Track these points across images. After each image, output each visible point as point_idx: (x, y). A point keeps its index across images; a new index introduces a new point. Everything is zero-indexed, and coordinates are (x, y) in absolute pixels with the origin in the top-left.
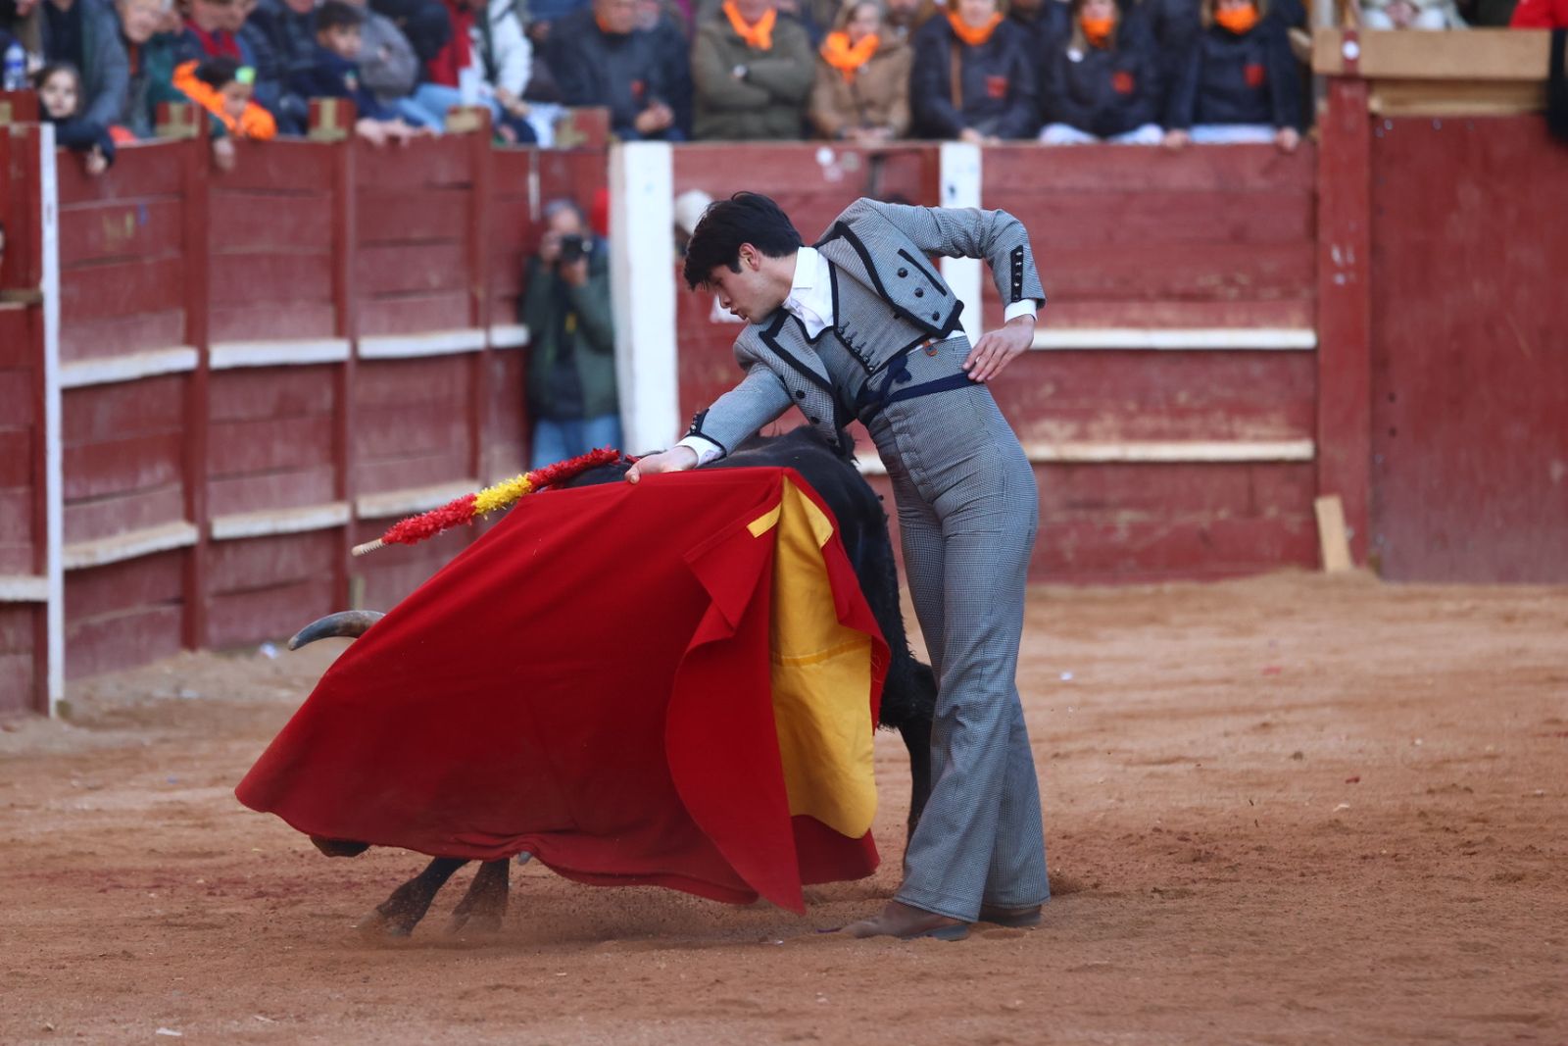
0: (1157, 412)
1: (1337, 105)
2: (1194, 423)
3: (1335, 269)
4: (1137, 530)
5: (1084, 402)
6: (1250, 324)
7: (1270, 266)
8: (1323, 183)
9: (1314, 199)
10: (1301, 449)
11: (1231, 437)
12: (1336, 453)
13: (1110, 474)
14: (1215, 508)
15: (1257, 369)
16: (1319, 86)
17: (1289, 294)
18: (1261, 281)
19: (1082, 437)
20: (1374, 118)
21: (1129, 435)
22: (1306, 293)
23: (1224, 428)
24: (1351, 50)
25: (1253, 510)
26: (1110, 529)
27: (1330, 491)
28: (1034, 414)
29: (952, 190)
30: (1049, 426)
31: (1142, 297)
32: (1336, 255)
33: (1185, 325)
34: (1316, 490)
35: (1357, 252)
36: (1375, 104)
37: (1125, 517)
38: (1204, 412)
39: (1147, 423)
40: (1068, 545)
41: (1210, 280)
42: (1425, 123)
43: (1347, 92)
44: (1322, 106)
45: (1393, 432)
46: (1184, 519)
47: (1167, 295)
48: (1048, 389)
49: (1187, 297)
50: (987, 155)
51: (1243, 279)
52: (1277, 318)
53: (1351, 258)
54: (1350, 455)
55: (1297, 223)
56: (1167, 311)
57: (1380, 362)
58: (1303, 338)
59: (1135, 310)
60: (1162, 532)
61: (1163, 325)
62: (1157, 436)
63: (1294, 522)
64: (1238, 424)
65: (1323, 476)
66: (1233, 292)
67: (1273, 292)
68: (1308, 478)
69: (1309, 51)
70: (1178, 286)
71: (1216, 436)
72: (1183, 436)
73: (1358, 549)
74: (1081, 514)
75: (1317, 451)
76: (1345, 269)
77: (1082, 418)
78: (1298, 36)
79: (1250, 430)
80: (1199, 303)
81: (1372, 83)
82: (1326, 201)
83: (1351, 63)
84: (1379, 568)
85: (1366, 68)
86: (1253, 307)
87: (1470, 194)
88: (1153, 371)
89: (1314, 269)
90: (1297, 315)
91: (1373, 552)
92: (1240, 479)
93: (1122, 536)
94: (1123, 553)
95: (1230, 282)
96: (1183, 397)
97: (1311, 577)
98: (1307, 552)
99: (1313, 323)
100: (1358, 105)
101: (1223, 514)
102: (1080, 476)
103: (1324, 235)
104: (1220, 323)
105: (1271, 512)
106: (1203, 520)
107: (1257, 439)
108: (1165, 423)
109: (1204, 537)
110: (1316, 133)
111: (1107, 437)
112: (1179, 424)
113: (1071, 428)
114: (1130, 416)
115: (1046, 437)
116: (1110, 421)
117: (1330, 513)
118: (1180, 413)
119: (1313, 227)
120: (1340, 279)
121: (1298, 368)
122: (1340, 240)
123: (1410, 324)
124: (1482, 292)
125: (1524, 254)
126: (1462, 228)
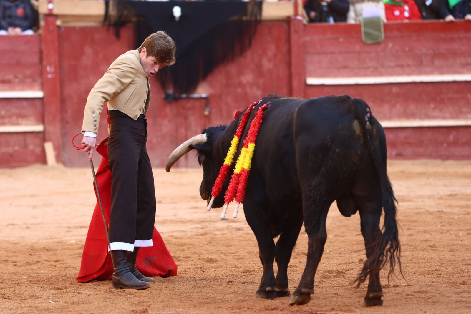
1: (47, 22)
2: (6, 120)
6: (22, 90)
7: (28, 72)
8: (43, 47)
9: (41, 52)
10: (39, 128)
11: (18, 124)
12: (51, 129)
14: (14, 146)
15: (25, 104)
16: (41, 17)
17: (34, 81)
18: (26, 77)
20: (59, 27)
22: (39, 81)
23: (16, 122)
24: (50, 6)
25: (25, 147)
27: (49, 140)
32: (48, 69)
33: (3, 90)
34: (44, 140)
35: (55, 68)
36: (59, 23)
38: (10, 117)
41: (10, 77)
42: (73, 29)
43: (50, 19)
44: (42, 23)
45: (67, 123)
46: (4, 150)
49: (3, 82)
51: (20, 76)
52: (30, 87)
53: (53, 70)
54: (54, 129)
55: (36, 59)
57: (63, 101)
58: (39, 94)
63: (38, 150)
64: (20, 121)
65: (47, 136)
66: (17, 80)
67: (29, 80)
68: (42, 137)
69: (37, 7)
71: (13, 124)
72: (3, 124)
73: (58, 158)
75: (45, 129)
76: (51, 73)
79: (24, 122)
80: (6, 83)
81: (57, 16)
82: (45, 52)
83: (51, 10)
84: (64, 164)
85: (56, 12)
86: (23, 84)
87: (88, 50)
89: (42, 73)
90: (37, 87)
91: (62, 159)
92: (21, 137)
95: (16, 77)
96: (3, 113)
97: (44, 167)
98: (42, 159)
99: (42, 88)
100: (54, 23)
101: (16, 148)
103: (45, 63)
104: (13, 89)
105: (31, 147)
106: (10, 150)
107: (26, 125)
109: (11, 155)
110: (41, 31)
112: (2, 121)
117: (49, 147)
118: (2, 117)
119: (41, 60)
120: (50, 76)
121: (38, 103)
122: (50, 64)
123: (71, 89)
124: (93, 80)
125: (105, 68)
126: (86, 60)
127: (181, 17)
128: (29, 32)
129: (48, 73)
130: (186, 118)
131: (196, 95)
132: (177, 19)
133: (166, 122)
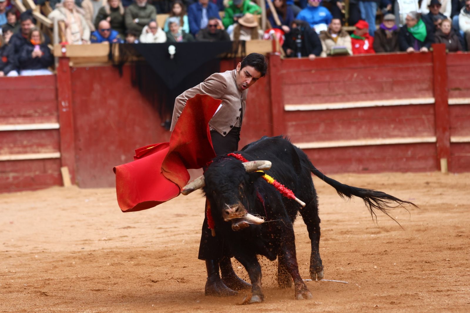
0: (19, 147)
1: (61, 64)
2: (28, 149)
3: (64, 107)
4: (15, 178)
6: (41, 122)
7: (46, 107)
8: (58, 85)
9: (57, 90)
10: (57, 155)
11: (38, 152)
12: (66, 155)
13: (7, 164)
14: (35, 171)
15: (44, 134)
17: (51, 114)
18: (44, 111)
20: (71, 68)
21: (11, 153)
22: (55, 114)
23: (36, 150)
24: (64, 50)
25: (45, 171)
26: (8, 178)
27: (65, 165)
31: (13, 116)
32: (63, 104)
33: (25, 123)
34: (61, 165)
35: (69, 103)
36: (71, 64)
37: (11, 175)
38: (31, 146)
39: (16, 149)
41: (30, 112)
42: (84, 69)
43: (64, 61)
44: (57, 65)
45: (80, 150)
46: (27, 174)
47: (19, 116)
49: (25, 116)
51: (39, 111)
52: (48, 120)
53: (67, 104)
54: (69, 156)
55: (52, 96)
56: (20, 120)
57: (76, 131)
58: (56, 126)
59: (11, 120)
60: (21, 179)
61: (19, 123)
62: (19, 153)
63: (56, 174)
64: (40, 149)
65: (63, 162)
66: (37, 114)
67: (47, 114)
68: (59, 162)
69: (53, 51)
70: (22, 113)
71: (34, 152)
72: (25, 152)
73: (73, 181)
75: (61, 155)
76: (66, 107)
78: (50, 46)
79: (43, 150)
80: (28, 117)
81: (70, 59)
82: (60, 90)
83: (64, 53)
84: (78, 185)
85: (68, 55)
86: (42, 118)
87: (97, 87)
88: (17, 136)
89: (58, 107)
90: (54, 119)
91: (77, 181)
92: (41, 164)
93: (11, 180)
94: (11, 184)
95: (36, 112)
96: (25, 143)
97: (61, 188)
98: (60, 182)
99: (58, 121)
100: (67, 65)
101: (37, 173)
103: (60, 99)
104: (33, 122)
105: (50, 172)
106: (32, 174)
107: (45, 152)
108: (21, 149)
109: (33, 179)
110: (56, 71)
111: (6, 154)
112: (25, 149)
114: (11, 148)
116: (6, 150)
117: (65, 171)
118: (25, 147)
119: (57, 96)
120: (64, 110)
121: (55, 134)
122: (64, 100)
123: (83, 121)
124: (101, 112)
125: (112, 102)
126: (95, 96)
127: (175, 55)
132: (172, 57)
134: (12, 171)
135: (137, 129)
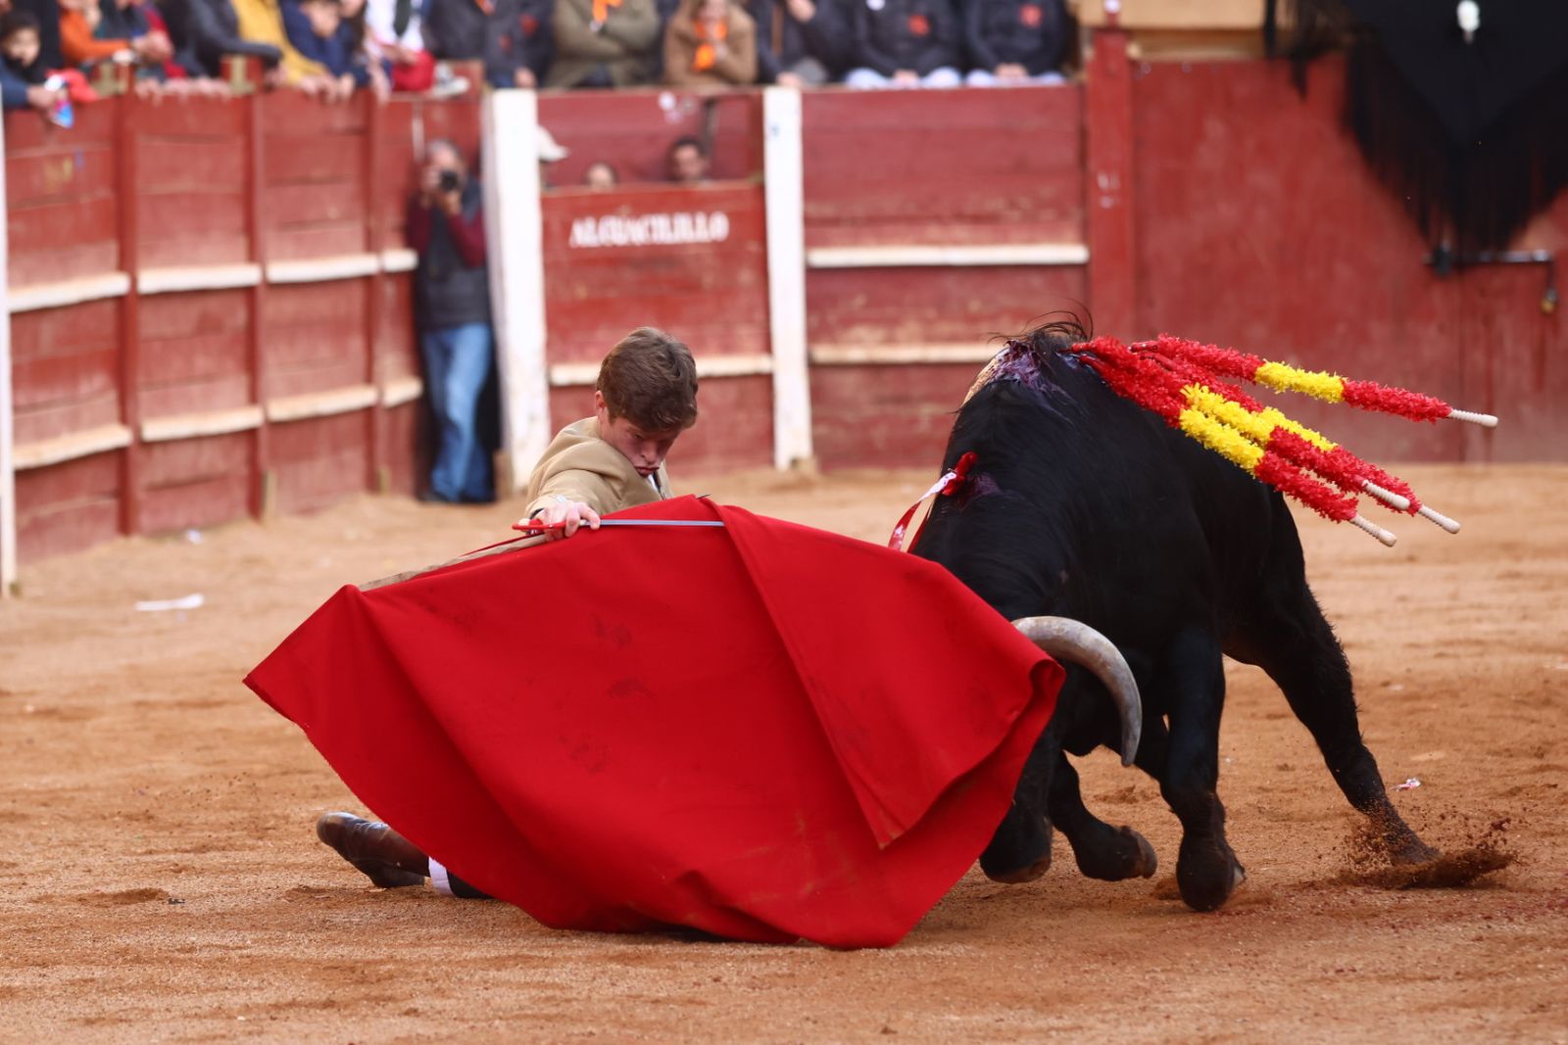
0: (953, 319)
1: (1102, 53)
2: (984, 328)
3: (1104, 194)
4: (937, 421)
5: (890, 311)
6: (1031, 241)
7: (1047, 191)
8: (1090, 120)
9: (1083, 135)
13: (914, 374)
15: (1037, 281)
16: (1085, 36)
17: (1063, 214)
18: (1040, 205)
19: (890, 341)
20: (1134, 64)
21: (930, 339)
22: (1076, 214)
24: (1112, 5)
26: (914, 421)
28: (849, 322)
29: (775, 130)
30: (861, 332)
31: (939, 219)
32: (1103, 181)
33: (977, 242)
35: (1122, 179)
36: (1134, 51)
37: (927, 410)
38: (993, 317)
39: (945, 328)
40: (879, 434)
41: (995, 204)
42: (1175, 68)
43: (1112, 41)
44: (1088, 53)
47: (960, 217)
48: (859, 301)
49: (978, 219)
50: (807, 99)
51: (1025, 202)
52: (1053, 235)
53: (1115, 184)
55: (1068, 154)
56: (960, 231)
57: (1142, 272)
58: (1074, 253)
59: (933, 231)
61: (957, 243)
62: (954, 339)
66: (1015, 215)
67: (1048, 215)
70: (970, 208)
72: (975, 339)
74: (890, 409)
76: (1110, 193)
77: (889, 324)
80: (986, 223)
81: (1130, 33)
82: (1094, 134)
83: (1112, 16)
85: (1126, 20)
86: (1034, 227)
87: (1215, 128)
88: (950, 283)
89: (1085, 193)
90: (1071, 232)
93: (924, 426)
94: (924, 441)
95: (1013, 205)
96: (975, 306)
99: (1085, 238)
100: (1121, 52)
102: (888, 376)
103: (1093, 164)
104: (1003, 239)
108: (959, 328)
110: (1084, 76)
111: (910, 341)
112: (973, 328)
113: (879, 333)
114: (927, 322)
115: (859, 342)
116: (912, 327)
118: (973, 319)
119: (1083, 157)
120: (1106, 202)
121: (1073, 280)
122: (1107, 168)
123: (1166, 240)
124: (1227, 212)
125: (1263, 179)
126: (1209, 157)
127: (1478, 32)
128: (1051, 80)
129: (1101, 193)
130: (1488, 320)
131: (1518, 255)
132: (1469, 38)
133: (1431, 332)
134: (930, 398)
135: (1343, 272)
